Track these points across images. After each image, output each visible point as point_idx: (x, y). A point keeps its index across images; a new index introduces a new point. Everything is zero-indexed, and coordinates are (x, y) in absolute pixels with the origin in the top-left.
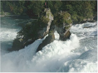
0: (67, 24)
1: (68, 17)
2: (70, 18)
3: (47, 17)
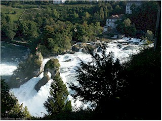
0: (57, 67)
3: (39, 60)
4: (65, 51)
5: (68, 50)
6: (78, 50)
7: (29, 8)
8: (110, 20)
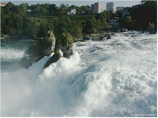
0: (70, 43)
1: (70, 38)
2: (72, 39)
3: (51, 38)
4: (77, 40)
5: (80, 39)
6: (88, 39)
7: (50, 18)
8: (113, 20)
